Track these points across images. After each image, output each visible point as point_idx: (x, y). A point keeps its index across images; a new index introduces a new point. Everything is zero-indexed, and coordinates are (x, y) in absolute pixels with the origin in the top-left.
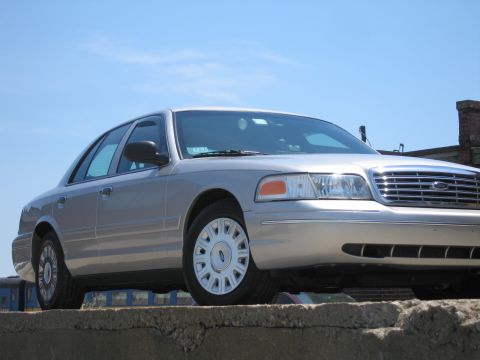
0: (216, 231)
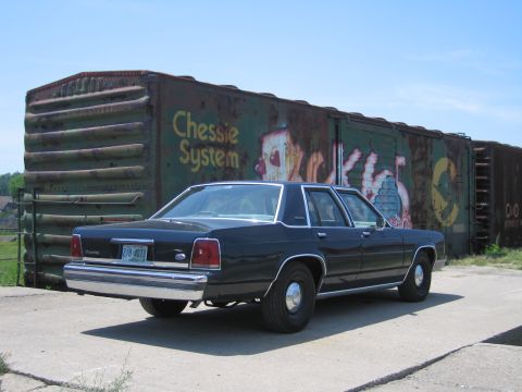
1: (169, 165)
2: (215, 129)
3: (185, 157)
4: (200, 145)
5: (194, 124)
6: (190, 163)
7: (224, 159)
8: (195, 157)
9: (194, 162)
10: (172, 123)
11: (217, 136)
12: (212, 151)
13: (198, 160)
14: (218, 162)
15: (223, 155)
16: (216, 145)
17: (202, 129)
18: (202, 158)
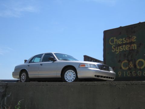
0: (69, 72)
1: (108, 53)
2: (126, 39)
3: (114, 50)
4: (119, 45)
5: (117, 40)
6: (116, 51)
7: (130, 47)
8: (117, 49)
9: (117, 51)
10: (109, 42)
11: (126, 41)
12: (124, 46)
13: (119, 50)
14: (127, 49)
15: (129, 46)
16: (126, 44)
17: (120, 40)
18: (120, 49)
